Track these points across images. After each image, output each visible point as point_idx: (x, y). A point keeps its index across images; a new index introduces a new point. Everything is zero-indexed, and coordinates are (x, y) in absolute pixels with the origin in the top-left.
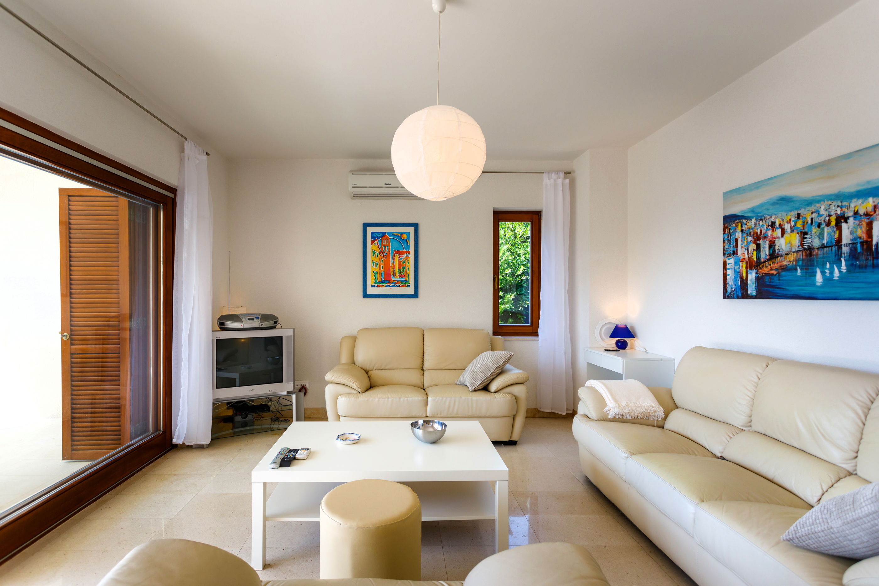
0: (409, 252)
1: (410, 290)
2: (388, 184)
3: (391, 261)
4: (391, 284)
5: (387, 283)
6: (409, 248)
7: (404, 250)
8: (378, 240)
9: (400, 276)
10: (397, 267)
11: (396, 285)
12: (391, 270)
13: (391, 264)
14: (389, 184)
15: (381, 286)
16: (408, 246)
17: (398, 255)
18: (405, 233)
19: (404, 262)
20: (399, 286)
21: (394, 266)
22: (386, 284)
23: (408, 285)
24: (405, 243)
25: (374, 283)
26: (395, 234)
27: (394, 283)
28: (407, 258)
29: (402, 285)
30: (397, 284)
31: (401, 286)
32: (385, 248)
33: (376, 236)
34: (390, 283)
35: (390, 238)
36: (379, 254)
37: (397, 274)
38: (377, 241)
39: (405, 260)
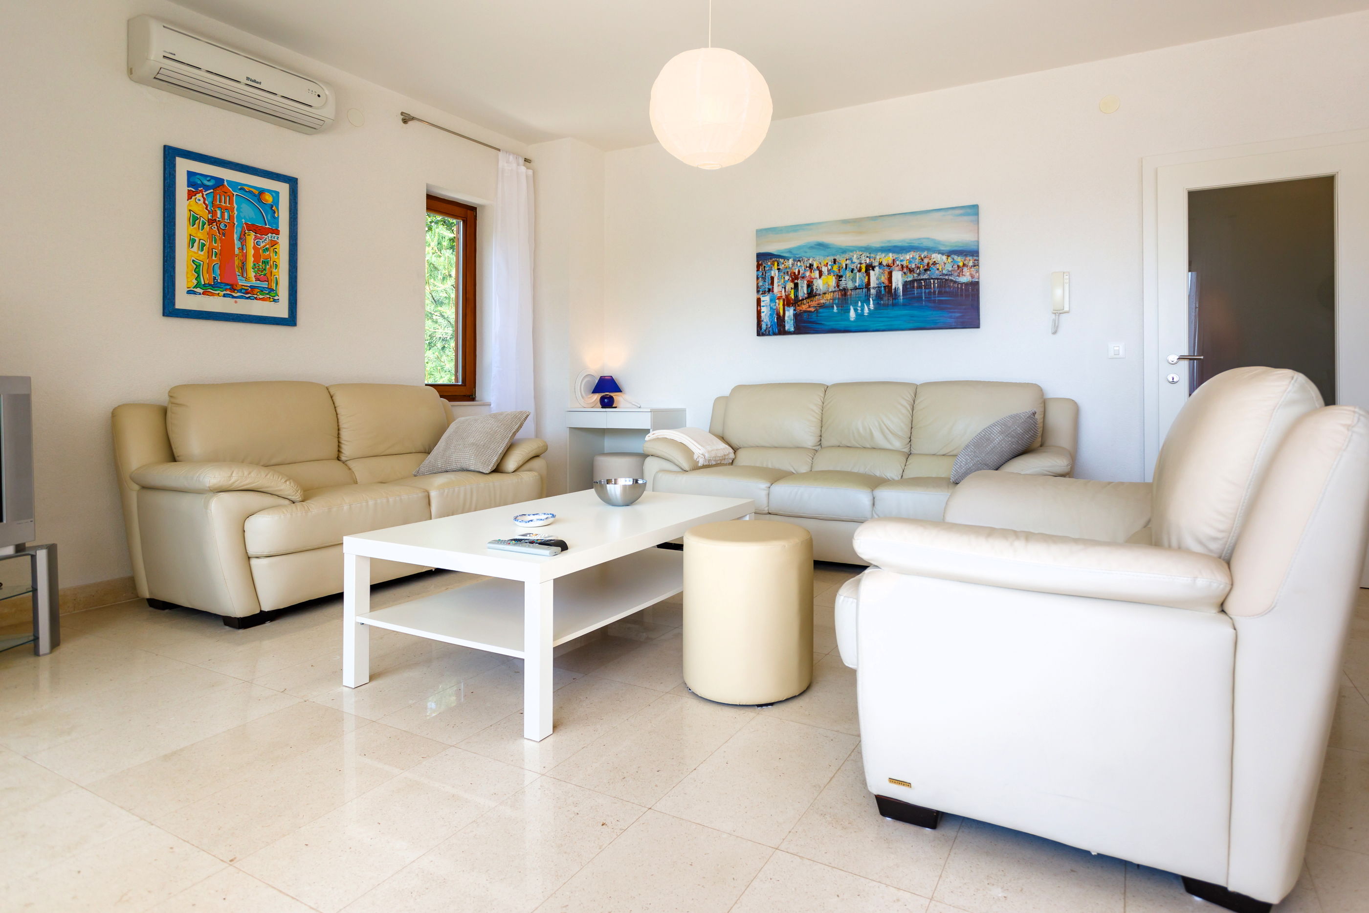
0: (277, 232)
1: (281, 310)
2: (254, 81)
3: (237, 244)
4: (236, 291)
5: (226, 290)
6: (277, 224)
7: (267, 226)
8: (205, 193)
9: (257, 279)
10: (251, 260)
11: (247, 296)
12: (236, 263)
13: (236, 249)
14: (257, 83)
15: (213, 294)
16: (276, 219)
17: (253, 234)
18: (269, 191)
19: (267, 249)
20: (256, 298)
21: (245, 256)
22: (225, 292)
23: (276, 298)
24: (270, 212)
25: (196, 287)
26: (246, 188)
27: (243, 291)
28: (274, 243)
29: (261, 297)
30: (249, 293)
31: (260, 299)
32: (223, 214)
33: (199, 182)
34: (233, 289)
35: (235, 193)
36: (207, 224)
37: (251, 274)
38: (203, 194)
39: (268, 246)
